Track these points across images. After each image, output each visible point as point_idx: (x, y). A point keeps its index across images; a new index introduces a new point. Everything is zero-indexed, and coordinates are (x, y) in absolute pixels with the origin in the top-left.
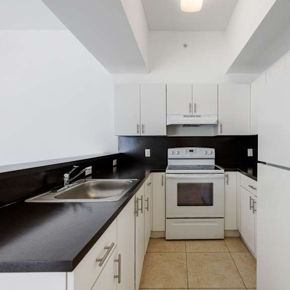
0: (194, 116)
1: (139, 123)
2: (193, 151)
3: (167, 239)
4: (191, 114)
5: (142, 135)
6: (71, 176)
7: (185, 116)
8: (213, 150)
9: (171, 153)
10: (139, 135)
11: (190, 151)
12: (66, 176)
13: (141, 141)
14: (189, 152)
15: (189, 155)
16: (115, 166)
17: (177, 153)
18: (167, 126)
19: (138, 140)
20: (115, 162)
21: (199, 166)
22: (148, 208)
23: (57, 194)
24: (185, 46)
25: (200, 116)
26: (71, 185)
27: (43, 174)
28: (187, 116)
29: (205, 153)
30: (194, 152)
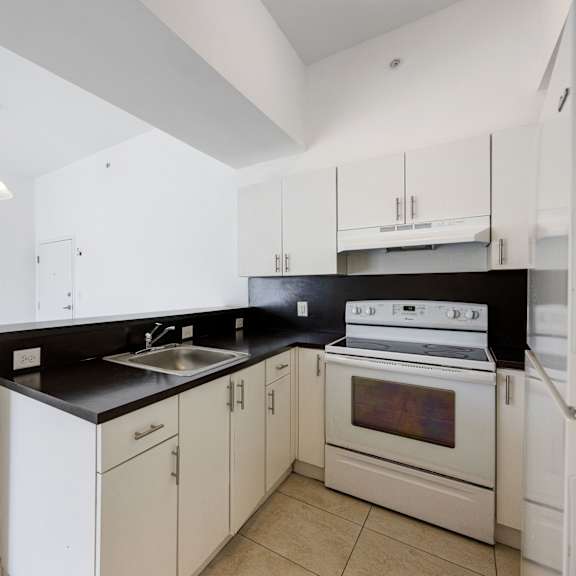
0: (409, 227)
1: (279, 254)
2: (413, 309)
3: (327, 484)
4: (401, 222)
5: (285, 274)
6: (154, 337)
7: (383, 229)
8: (483, 309)
9: (354, 311)
10: (279, 274)
11: (406, 308)
12: (148, 335)
13: (288, 286)
14: (402, 310)
15: (402, 318)
16: (239, 329)
17: (368, 311)
18: (338, 254)
19: (283, 283)
20: (239, 323)
21: (426, 346)
22: (273, 409)
23: (134, 357)
24: (396, 63)
25: (428, 225)
26: (153, 348)
27: (127, 330)
28: (392, 229)
29: (451, 314)
30: (417, 311)
